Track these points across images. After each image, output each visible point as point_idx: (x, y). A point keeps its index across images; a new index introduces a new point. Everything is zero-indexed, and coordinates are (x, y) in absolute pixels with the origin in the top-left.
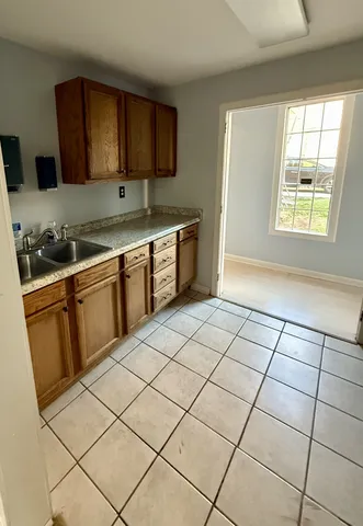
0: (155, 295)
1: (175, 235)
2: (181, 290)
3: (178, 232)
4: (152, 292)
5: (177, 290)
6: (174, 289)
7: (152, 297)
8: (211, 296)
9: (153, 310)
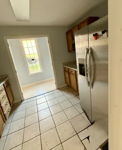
0: (5, 113)
1: (3, 86)
2: (12, 105)
3: (3, 84)
4: (3, 112)
5: (11, 106)
6: (10, 106)
7: (4, 114)
8: (22, 101)
9: (6, 120)
